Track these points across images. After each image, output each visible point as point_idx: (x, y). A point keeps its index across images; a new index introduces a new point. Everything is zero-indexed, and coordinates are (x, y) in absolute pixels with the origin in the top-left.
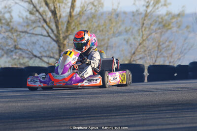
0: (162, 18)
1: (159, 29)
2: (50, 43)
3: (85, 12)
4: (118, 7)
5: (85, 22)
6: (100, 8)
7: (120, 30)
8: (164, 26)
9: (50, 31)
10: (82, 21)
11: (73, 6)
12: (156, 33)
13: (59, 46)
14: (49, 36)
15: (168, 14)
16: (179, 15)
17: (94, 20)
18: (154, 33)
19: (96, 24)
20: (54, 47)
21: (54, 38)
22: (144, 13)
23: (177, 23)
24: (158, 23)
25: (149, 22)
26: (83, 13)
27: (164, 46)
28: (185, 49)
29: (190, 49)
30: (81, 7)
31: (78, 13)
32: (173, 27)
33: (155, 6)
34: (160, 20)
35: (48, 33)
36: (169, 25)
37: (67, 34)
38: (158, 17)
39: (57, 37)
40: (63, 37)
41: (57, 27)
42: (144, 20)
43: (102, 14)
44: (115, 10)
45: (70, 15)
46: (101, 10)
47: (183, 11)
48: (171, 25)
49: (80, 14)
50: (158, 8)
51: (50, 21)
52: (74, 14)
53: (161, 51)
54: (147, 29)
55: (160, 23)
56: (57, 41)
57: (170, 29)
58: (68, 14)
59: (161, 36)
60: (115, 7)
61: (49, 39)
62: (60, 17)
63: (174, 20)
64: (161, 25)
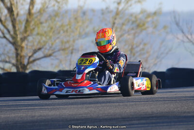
0: (135, 17)
1: (133, 29)
2: (6, 45)
3: (47, 10)
4: (85, 3)
5: (46, 21)
6: (64, 5)
7: (87, 30)
8: (138, 26)
9: (5, 31)
10: (43, 19)
11: (32, 3)
12: (129, 34)
13: (16, 49)
14: (5, 37)
15: (143, 12)
16: (155, 13)
17: (57, 19)
18: (126, 35)
19: (59, 24)
20: (10, 50)
21: (11, 39)
22: (115, 10)
23: (153, 22)
24: (131, 22)
25: (121, 21)
26: (44, 11)
27: (138, 49)
28: (162, 53)
29: (167, 53)
30: (42, 4)
31: (38, 10)
32: (148, 27)
33: (127, 2)
34: (133, 19)
35: (3, 33)
36: (144, 25)
37: (25, 35)
38: (131, 15)
39: (13, 38)
40: (21, 39)
41: (14, 27)
42: (115, 19)
43: (66, 12)
44: (81, 7)
45: (30, 13)
46: (65, 7)
47: (160, 9)
48: (146, 25)
49: (41, 12)
50: (131, 5)
51: (6, 19)
52: (34, 11)
53: (134, 55)
54: (119, 30)
55: (133, 22)
56: (14, 44)
57: (145, 29)
58: (27, 12)
59: (134, 38)
60: (81, 3)
61: (4, 41)
62: (17, 14)
63: (149, 19)
64: (134, 25)
